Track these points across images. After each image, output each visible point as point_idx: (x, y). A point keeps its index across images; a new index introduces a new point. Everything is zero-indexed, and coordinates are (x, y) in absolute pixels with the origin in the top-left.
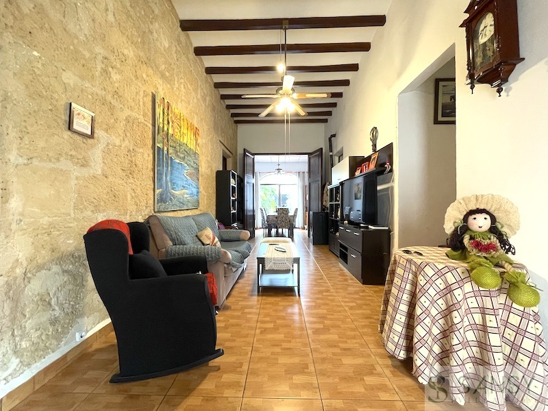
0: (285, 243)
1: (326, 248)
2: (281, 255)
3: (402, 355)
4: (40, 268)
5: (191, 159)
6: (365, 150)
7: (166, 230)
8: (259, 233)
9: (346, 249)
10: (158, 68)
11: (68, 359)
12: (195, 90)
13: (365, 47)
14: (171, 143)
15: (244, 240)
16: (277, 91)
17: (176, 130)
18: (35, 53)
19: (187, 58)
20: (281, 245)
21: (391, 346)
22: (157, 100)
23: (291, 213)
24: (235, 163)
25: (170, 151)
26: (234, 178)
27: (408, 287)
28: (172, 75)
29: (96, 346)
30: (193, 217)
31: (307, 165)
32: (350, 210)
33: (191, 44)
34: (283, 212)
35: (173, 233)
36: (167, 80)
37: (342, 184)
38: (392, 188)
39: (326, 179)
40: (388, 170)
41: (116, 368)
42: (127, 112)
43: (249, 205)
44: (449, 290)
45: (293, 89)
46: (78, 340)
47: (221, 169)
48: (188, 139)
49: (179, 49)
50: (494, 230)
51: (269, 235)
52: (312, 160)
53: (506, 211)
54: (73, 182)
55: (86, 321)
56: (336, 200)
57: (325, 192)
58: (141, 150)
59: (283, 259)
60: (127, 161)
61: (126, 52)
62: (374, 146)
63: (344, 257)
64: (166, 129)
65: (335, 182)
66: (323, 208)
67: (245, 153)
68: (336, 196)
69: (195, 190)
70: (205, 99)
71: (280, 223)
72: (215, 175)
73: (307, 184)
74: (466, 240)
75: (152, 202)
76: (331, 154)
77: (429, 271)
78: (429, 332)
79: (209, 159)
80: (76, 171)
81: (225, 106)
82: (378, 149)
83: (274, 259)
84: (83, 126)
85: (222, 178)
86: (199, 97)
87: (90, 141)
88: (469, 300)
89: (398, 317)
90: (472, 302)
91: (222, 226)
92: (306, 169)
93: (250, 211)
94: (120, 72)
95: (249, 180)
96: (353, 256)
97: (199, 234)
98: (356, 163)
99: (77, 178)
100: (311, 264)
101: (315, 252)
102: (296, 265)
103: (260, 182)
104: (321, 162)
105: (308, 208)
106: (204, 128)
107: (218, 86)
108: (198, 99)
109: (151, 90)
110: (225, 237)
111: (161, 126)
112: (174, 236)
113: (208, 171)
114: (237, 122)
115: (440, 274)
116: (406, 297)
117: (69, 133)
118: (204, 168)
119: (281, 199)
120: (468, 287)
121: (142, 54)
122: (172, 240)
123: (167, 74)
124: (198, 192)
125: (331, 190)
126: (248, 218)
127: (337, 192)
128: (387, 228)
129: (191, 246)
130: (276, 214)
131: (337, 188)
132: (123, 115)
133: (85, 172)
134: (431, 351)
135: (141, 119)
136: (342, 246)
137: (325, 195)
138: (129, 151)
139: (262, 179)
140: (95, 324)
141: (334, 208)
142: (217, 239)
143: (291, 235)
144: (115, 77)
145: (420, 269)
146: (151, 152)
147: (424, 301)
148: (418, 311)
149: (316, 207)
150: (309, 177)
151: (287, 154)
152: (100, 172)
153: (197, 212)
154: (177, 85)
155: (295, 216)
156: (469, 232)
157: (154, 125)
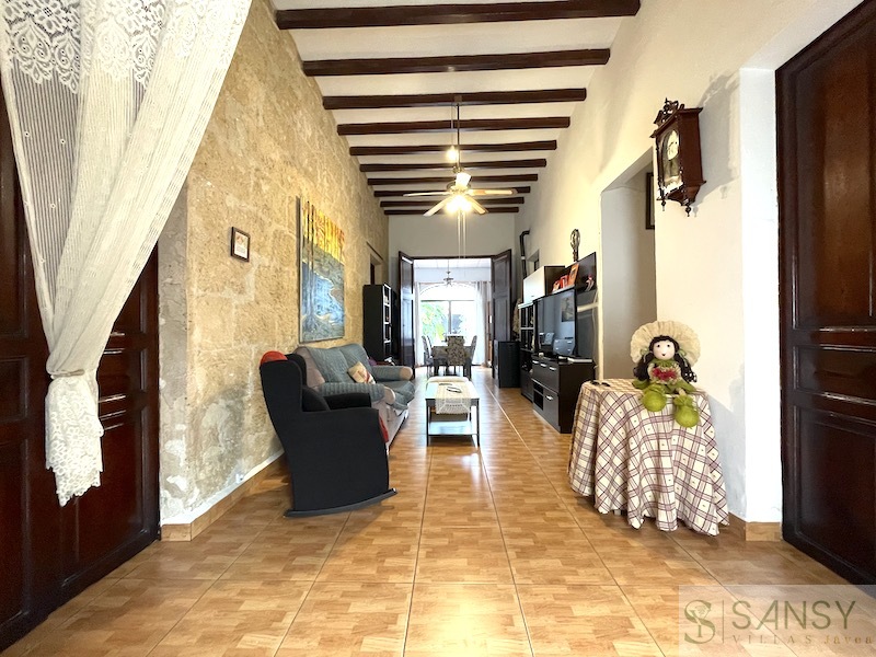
0: (460, 382)
1: (517, 392)
2: (456, 396)
3: (587, 491)
4: (211, 400)
5: (335, 274)
6: (565, 259)
7: (318, 366)
8: (421, 372)
9: (541, 389)
10: (301, 165)
11: (233, 498)
12: (339, 181)
13: (563, 122)
14: (316, 256)
15: (405, 380)
16: (448, 187)
17: (321, 239)
18: (209, 184)
19: (330, 142)
20: (454, 385)
21: (576, 483)
22: (302, 206)
23: (468, 343)
24: (386, 272)
25: (315, 266)
26: (387, 294)
27: (593, 419)
28: (315, 169)
29: (253, 491)
30: (342, 349)
31: (490, 271)
32: (554, 337)
33: (334, 121)
34: (455, 341)
35: (324, 368)
36: (311, 177)
37: (536, 302)
38: (596, 309)
39: (516, 294)
40: (590, 286)
41: (287, 505)
42: (275, 226)
43: (406, 332)
44: (627, 417)
45: (469, 185)
46: (238, 482)
47: (369, 283)
48: (332, 248)
49: (322, 133)
50: (678, 358)
51: (436, 374)
52: (497, 266)
53: (688, 338)
54: (234, 310)
55: (244, 463)
56: (530, 325)
57: (515, 312)
58: (286, 269)
59: (458, 401)
60: (275, 283)
61: (273, 156)
62: (576, 254)
63: (539, 401)
64: (310, 239)
65: (528, 300)
66: (514, 335)
67: (400, 259)
68: (530, 320)
69: (339, 313)
70: (350, 190)
71: (452, 356)
72: (361, 291)
73: (490, 299)
74: (650, 369)
75: (296, 330)
76: (523, 258)
77: (610, 401)
78: (610, 462)
79: (354, 270)
80: (236, 300)
81: (373, 194)
82: (580, 258)
83: (448, 401)
84: (242, 251)
85: (371, 295)
86: (343, 189)
87: (246, 264)
88: (646, 427)
89: (583, 451)
90: (649, 429)
91: (373, 362)
92: (489, 279)
93: (408, 340)
94: (269, 181)
95: (406, 294)
96: (550, 398)
97: (350, 370)
98: (555, 275)
99: (237, 307)
100: (497, 412)
101: (501, 396)
102: (474, 408)
103: (420, 298)
104: (509, 268)
105: (491, 335)
106: (348, 229)
107: (365, 168)
108: (342, 193)
109: (295, 194)
110: (380, 376)
111: (306, 236)
112: (326, 371)
113: (354, 287)
114: (388, 213)
115: (620, 402)
116: (590, 430)
117: (231, 259)
118: (349, 285)
119: (453, 321)
120: (645, 414)
121: (287, 154)
122: (325, 376)
123: (310, 169)
124: (343, 316)
125: (523, 310)
126: (406, 350)
127: (530, 314)
128: (590, 361)
129: (344, 385)
130: (446, 344)
131: (530, 308)
132: (270, 231)
133: (243, 300)
134: (612, 481)
135: (286, 230)
136: (536, 386)
137: (515, 316)
138: (276, 271)
139: (424, 293)
140: (250, 468)
141: (527, 336)
142: (371, 378)
143: (468, 374)
144: (265, 188)
145: (602, 397)
146: (295, 270)
147: (605, 431)
148: (600, 441)
149: (503, 333)
150: (494, 290)
151: (462, 257)
152: (253, 299)
153: (341, 343)
154: (319, 181)
155: (472, 348)
156: (654, 361)
157: (299, 236)
